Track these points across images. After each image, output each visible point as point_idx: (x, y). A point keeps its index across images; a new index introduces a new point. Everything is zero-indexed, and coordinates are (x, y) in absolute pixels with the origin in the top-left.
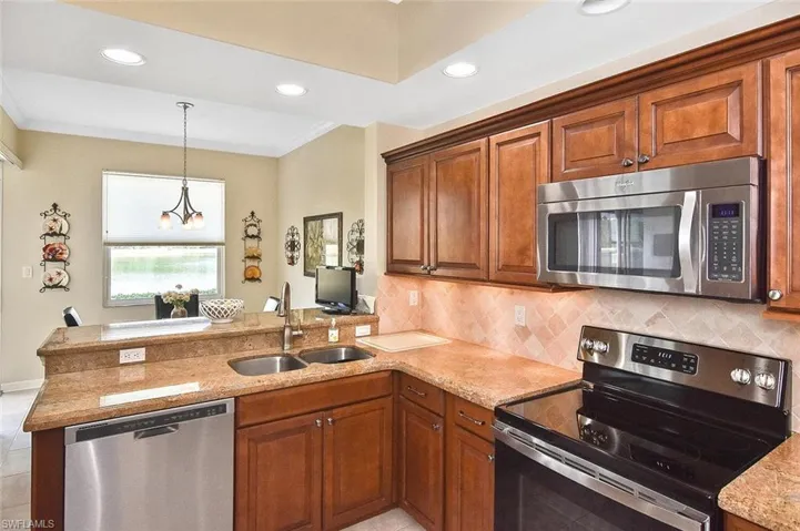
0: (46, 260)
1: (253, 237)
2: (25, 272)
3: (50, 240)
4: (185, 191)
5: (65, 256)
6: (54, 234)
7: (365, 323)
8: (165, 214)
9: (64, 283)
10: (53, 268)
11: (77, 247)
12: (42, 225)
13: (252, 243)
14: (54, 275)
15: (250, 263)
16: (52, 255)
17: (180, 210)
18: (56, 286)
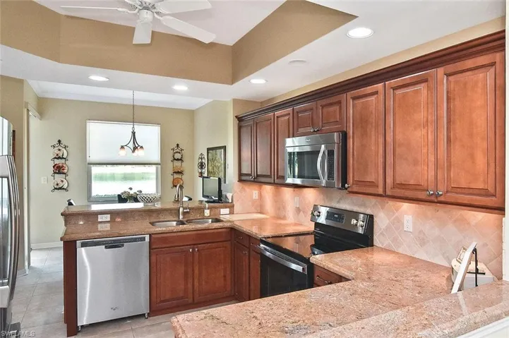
0: (55, 173)
1: (178, 160)
2: (43, 181)
3: (57, 162)
4: (134, 133)
5: (65, 171)
6: (59, 158)
7: (226, 207)
8: (122, 147)
9: (65, 187)
10: (59, 177)
11: (72, 165)
12: (52, 153)
13: (178, 164)
14: (59, 182)
15: (176, 176)
16: (59, 170)
17: (131, 145)
18: (60, 188)
